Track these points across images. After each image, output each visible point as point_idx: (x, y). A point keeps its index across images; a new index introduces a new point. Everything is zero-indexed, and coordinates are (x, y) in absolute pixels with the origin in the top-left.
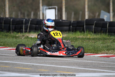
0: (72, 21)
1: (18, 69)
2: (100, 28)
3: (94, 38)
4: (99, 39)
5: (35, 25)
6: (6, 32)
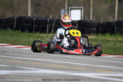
0: (101, 22)
5: (60, 25)
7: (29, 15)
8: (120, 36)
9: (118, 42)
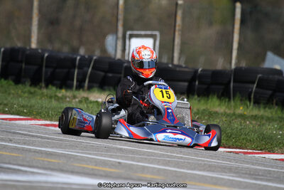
1: (84, 168)
2: (270, 92)
3: (256, 116)
5: (105, 71)
6: (31, 86)
7: (34, 46)
8: (242, 104)
9: (236, 118)
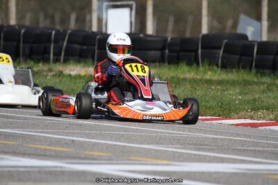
0: (169, 39)
1: (37, 148)
2: (238, 57)
3: (222, 81)
4: (234, 83)
5: (79, 44)
7: (13, 22)
8: (210, 69)
9: (202, 84)
